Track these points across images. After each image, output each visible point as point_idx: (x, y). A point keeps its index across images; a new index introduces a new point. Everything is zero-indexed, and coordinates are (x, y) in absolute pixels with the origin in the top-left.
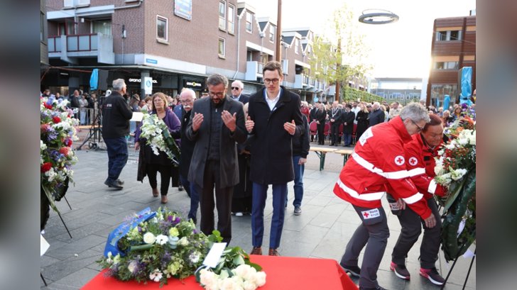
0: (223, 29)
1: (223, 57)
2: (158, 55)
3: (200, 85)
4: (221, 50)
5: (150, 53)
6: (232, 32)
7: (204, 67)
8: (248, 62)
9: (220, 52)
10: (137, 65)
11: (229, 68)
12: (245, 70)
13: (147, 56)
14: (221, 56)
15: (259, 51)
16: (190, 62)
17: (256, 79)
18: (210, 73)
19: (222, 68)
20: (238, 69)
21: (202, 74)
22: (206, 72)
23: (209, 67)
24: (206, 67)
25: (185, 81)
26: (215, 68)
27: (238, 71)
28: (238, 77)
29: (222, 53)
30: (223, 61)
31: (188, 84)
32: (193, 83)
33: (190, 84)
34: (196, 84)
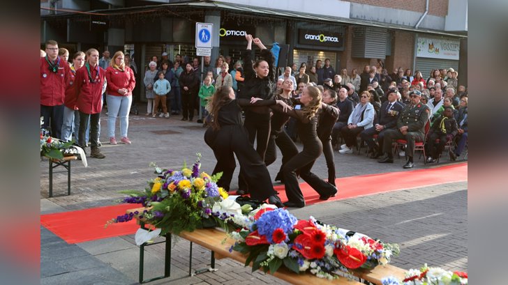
3: (336, 40)
11: (406, 6)
12: (444, 11)
17: (466, 28)
18: (360, 17)
19: (390, 7)
20: (427, 9)
21: (340, 18)
22: (351, 15)
23: (359, 5)
24: (351, 6)
25: (301, 33)
26: (372, 7)
27: (426, 12)
28: (427, 25)
31: (308, 37)
32: (319, 37)
33: (313, 38)
34: (326, 39)
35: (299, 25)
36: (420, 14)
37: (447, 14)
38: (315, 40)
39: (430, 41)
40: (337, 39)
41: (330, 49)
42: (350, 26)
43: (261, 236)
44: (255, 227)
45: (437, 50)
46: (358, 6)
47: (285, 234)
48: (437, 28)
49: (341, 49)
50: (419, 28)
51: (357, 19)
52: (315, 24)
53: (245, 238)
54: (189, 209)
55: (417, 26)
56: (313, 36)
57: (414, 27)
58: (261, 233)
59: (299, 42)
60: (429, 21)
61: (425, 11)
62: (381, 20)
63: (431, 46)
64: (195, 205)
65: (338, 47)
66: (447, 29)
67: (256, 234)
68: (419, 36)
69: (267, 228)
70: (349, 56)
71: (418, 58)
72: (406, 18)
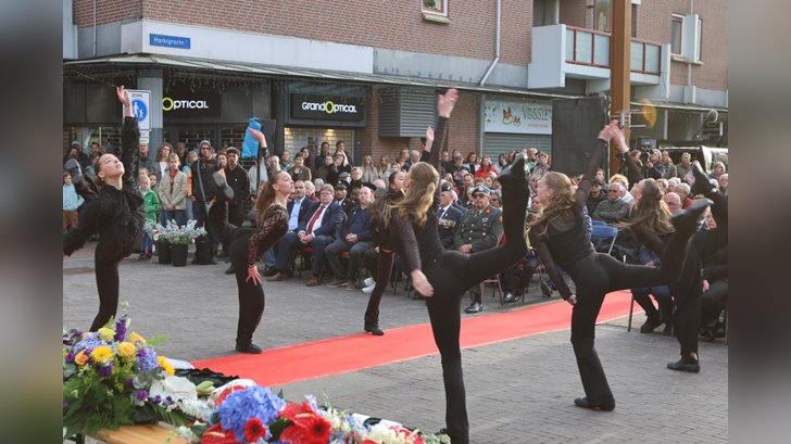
1: (441, 17)
2: (191, 21)
5: (162, 17)
7: (369, 51)
8: (540, 34)
9: (431, 4)
10: (125, 55)
11: (466, 51)
12: (525, 57)
13: (151, 27)
14: (430, 14)
16: (313, 37)
17: (562, 84)
18: (390, 71)
19: (437, 53)
20: (498, 54)
21: (358, 74)
22: (375, 69)
23: (387, 52)
24: (375, 53)
25: (295, 100)
26: (409, 55)
27: (497, 59)
28: (499, 80)
29: (438, 6)
30: (442, 29)
31: (307, 106)
32: (325, 105)
33: (315, 108)
34: (335, 108)
35: (292, 87)
36: (488, 62)
37: (529, 60)
38: (318, 111)
39: (504, 106)
40: (353, 108)
41: (345, 124)
42: (374, 87)
43: (226, 432)
44: (216, 418)
45: (517, 120)
46: (385, 53)
47: (264, 426)
48: (517, 85)
49: (362, 124)
50: (486, 85)
51: (386, 74)
52: (317, 84)
53: (201, 436)
54: (110, 393)
55: (483, 82)
56: (315, 105)
57: (479, 84)
58: (225, 427)
59: (292, 116)
60: (503, 74)
61: (495, 57)
62: (425, 74)
63: (507, 114)
64: (120, 387)
65: (358, 121)
66: (530, 87)
67: (218, 429)
68: (487, 103)
69: (235, 418)
70: (375, 135)
71: (487, 133)
72: (464, 69)
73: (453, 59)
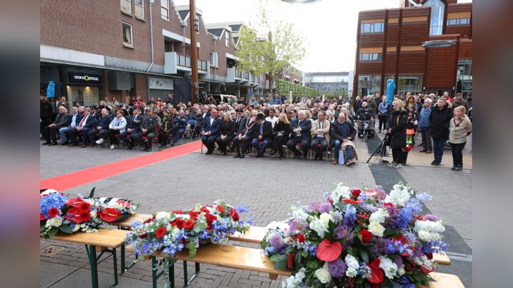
0: (129, 12)
1: (131, 46)
3: (97, 79)
4: (128, 38)
6: (142, 18)
7: (103, 56)
8: (167, 54)
9: (126, 41)
11: (141, 59)
12: (162, 62)
14: (126, 44)
15: (181, 42)
16: (77, 50)
17: (176, 72)
18: (112, 65)
19: (130, 59)
20: (153, 61)
21: (98, 65)
22: (105, 63)
23: (110, 58)
24: (105, 58)
25: (71, 75)
26: (119, 59)
27: (153, 63)
28: (154, 70)
29: (129, 42)
30: (131, 51)
31: (77, 77)
32: (85, 77)
33: (80, 78)
34: (89, 78)
35: (69, 70)
36: (149, 64)
37: (164, 64)
38: (82, 79)
39: (156, 80)
41: (94, 85)
42: (106, 71)
45: (161, 85)
48: (160, 72)
49: (101, 85)
50: (149, 72)
51: (110, 66)
52: (80, 69)
57: (146, 71)
59: (70, 81)
60: (153, 67)
62: (126, 67)
63: (157, 83)
65: (99, 84)
66: (166, 72)
68: (150, 78)
70: (107, 89)
71: (151, 89)
72: (141, 66)
73: (136, 62)
